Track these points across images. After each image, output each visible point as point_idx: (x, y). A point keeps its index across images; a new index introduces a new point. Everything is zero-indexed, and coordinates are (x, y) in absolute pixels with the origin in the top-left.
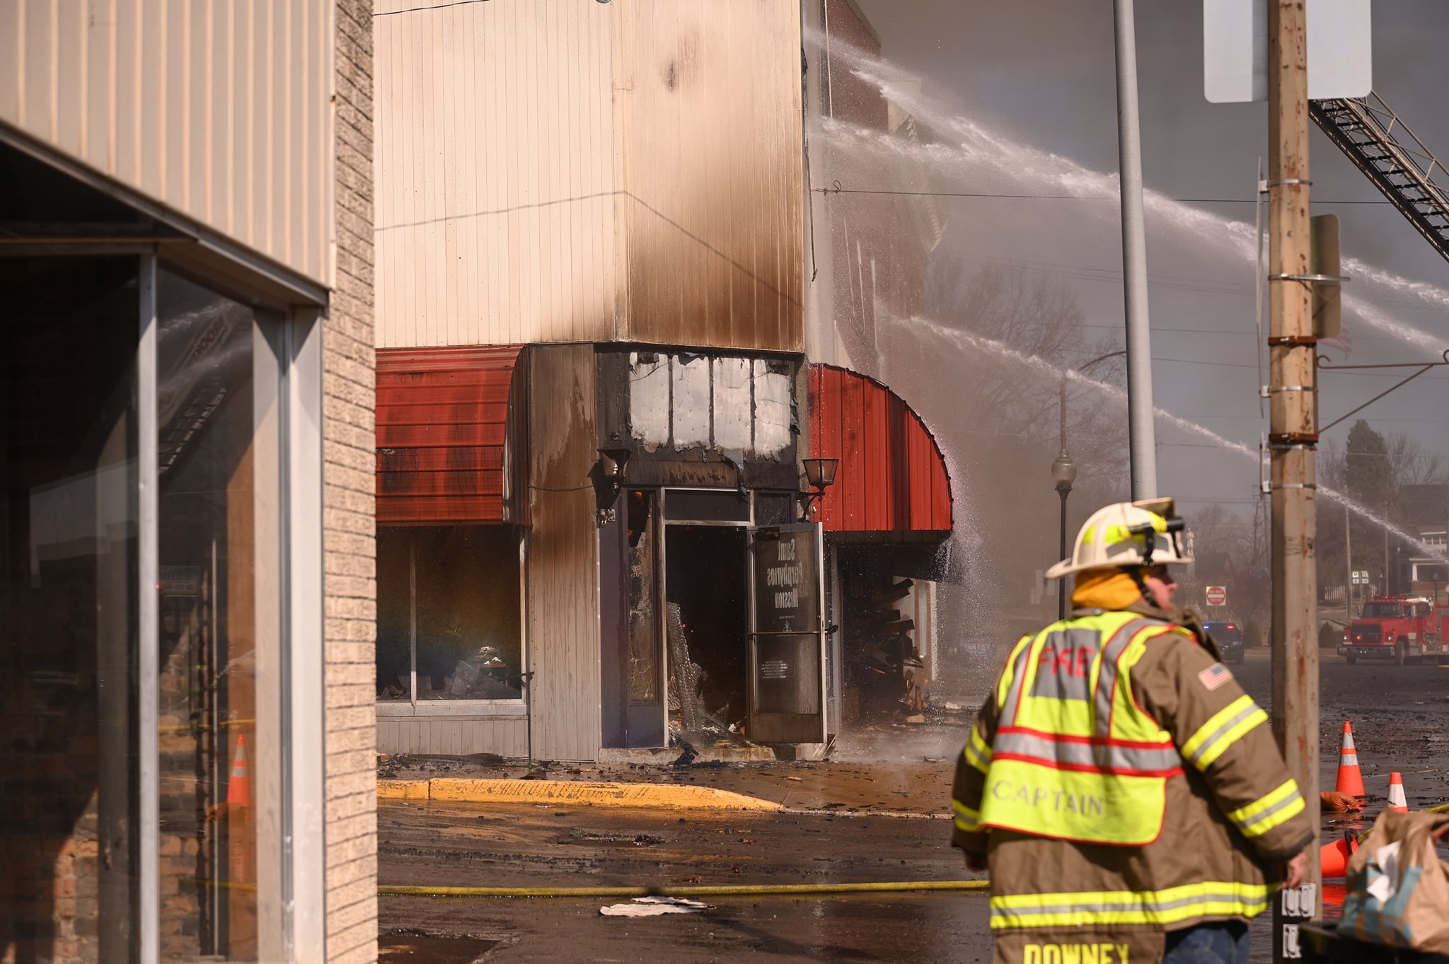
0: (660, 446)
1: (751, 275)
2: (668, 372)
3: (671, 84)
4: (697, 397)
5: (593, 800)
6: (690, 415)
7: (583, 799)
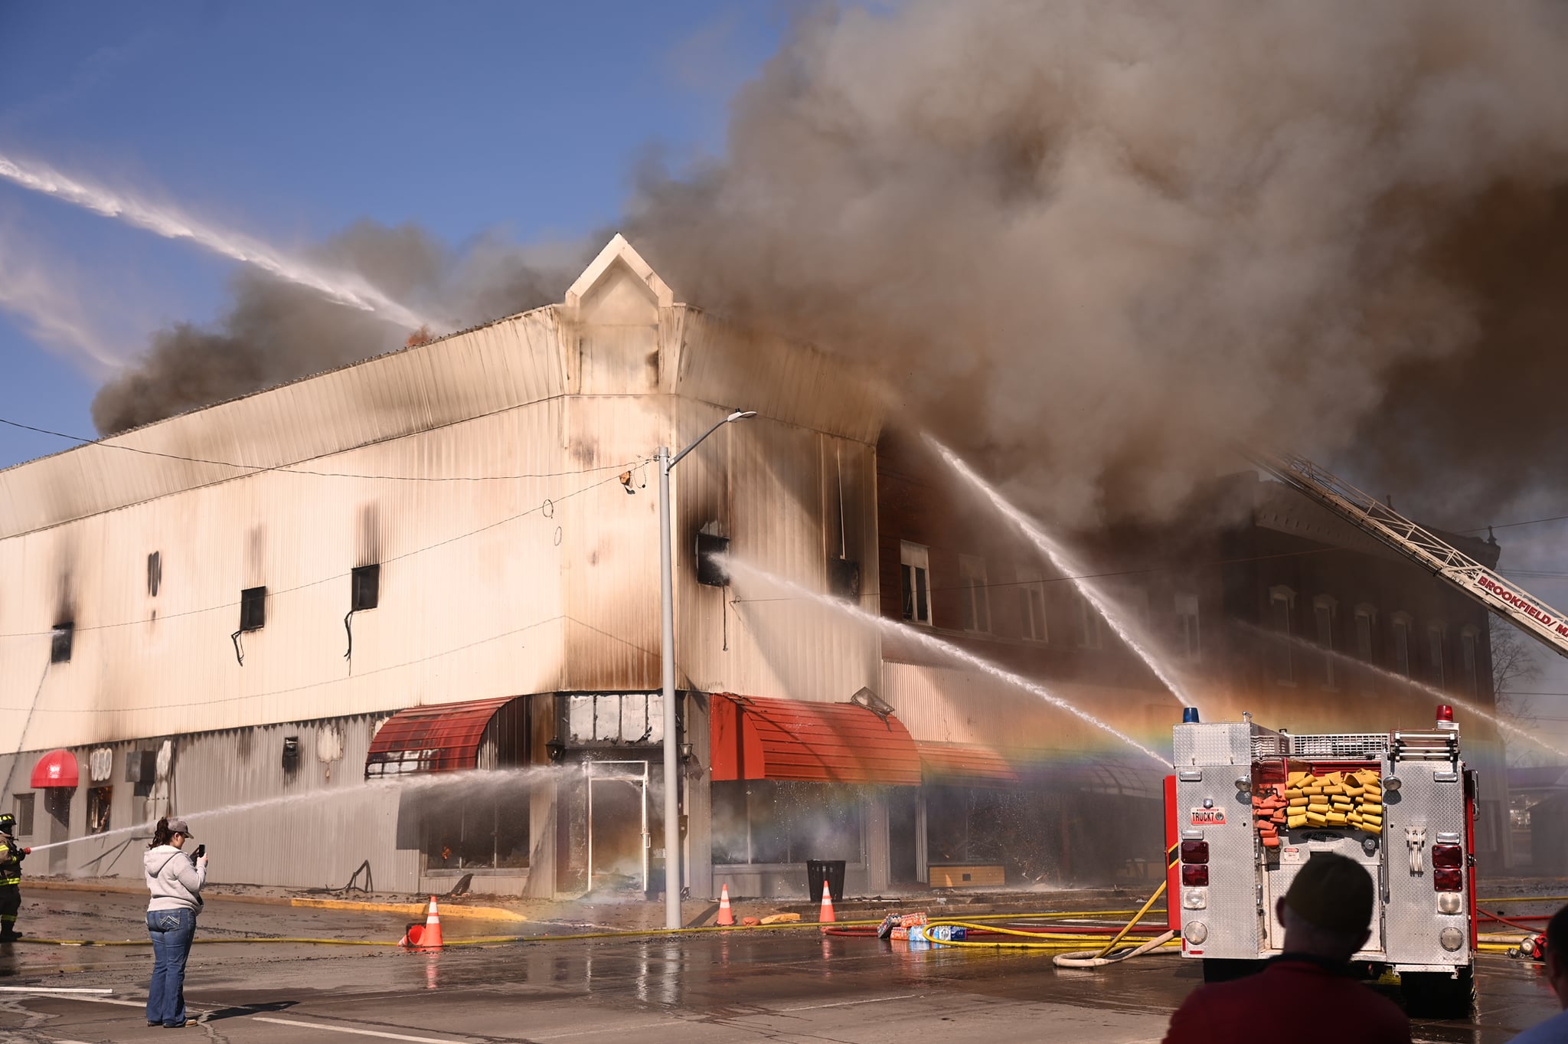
0: (588, 741)
1: (643, 650)
2: (593, 704)
3: (594, 562)
4: (611, 715)
5: (464, 915)
6: (606, 725)
7: (461, 914)
